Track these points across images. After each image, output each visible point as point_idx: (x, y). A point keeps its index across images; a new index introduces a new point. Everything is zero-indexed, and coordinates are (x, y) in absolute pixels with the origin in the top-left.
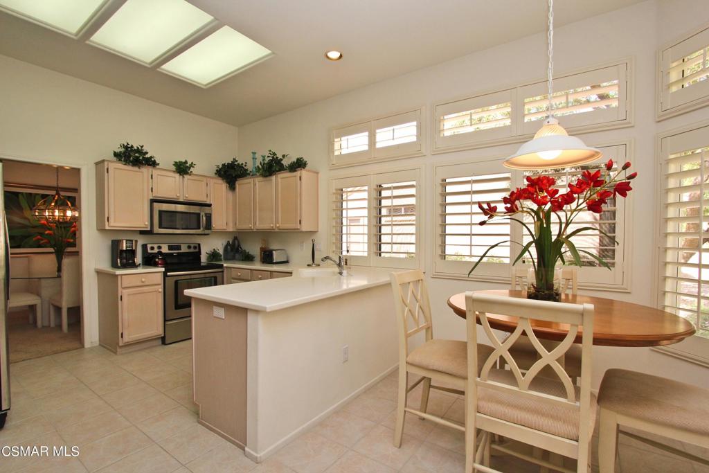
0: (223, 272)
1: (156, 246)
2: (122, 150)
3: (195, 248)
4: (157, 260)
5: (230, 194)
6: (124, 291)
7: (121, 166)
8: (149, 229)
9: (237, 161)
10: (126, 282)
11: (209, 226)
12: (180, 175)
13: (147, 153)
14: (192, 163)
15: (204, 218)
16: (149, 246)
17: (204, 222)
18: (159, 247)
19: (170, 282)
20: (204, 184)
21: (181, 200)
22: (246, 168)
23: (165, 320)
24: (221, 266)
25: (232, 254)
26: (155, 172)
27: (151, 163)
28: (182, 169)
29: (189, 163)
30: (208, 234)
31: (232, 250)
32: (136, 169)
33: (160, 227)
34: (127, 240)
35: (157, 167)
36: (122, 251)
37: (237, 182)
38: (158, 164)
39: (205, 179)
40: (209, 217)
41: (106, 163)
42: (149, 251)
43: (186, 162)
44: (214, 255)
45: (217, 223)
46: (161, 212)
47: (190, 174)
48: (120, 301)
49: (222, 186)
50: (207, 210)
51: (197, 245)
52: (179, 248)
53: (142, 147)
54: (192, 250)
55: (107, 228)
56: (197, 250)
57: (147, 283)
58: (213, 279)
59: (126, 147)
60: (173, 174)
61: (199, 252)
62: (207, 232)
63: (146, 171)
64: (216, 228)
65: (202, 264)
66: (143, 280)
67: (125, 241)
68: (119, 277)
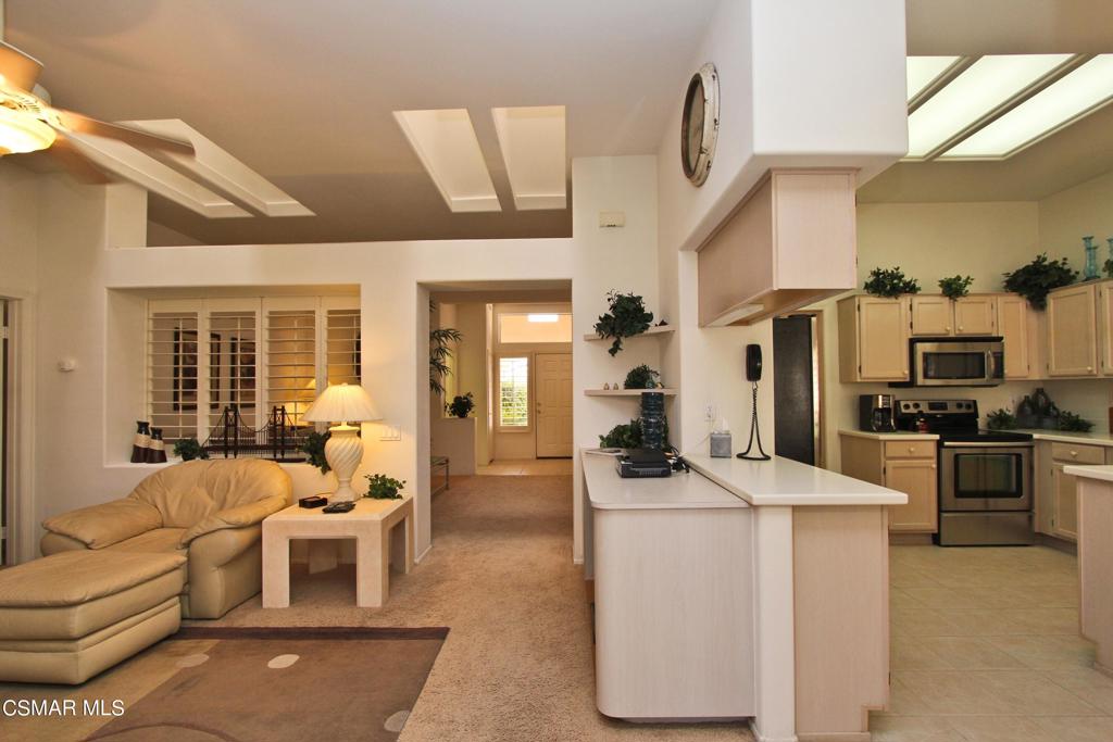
0: (1031, 447)
1: (911, 404)
2: (872, 279)
3: (969, 407)
4: (918, 423)
5: (1033, 317)
6: (888, 462)
7: (873, 299)
8: (908, 380)
9: (1045, 259)
10: (891, 450)
11: (999, 372)
12: (951, 298)
13: (903, 276)
14: (968, 278)
15: (992, 360)
16: (902, 404)
17: (993, 367)
18: (917, 406)
19: (947, 455)
20: (987, 306)
21: (952, 335)
22: (1066, 267)
23: (940, 511)
24: (1029, 437)
25: (1035, 418)
26: (916, 300)
27: (911, 289)
28: (953, 289)
29: (964, 278)
30: (996, 386)
31: (1034, 412)
32: (893, 300)
33: (926, 376)
34: (884, 396)
35: (919, 292)
36: (878, 409)
37: (1048, 296)
38: (919, 289)
39: (988, 299)
40: (1000, 359)
41: (857, 299)
42: (903, 411)
43: (959, 278)
44: (1000, 419)
45: (1012, 368)
46: (926, 356)
47: (965, 295)
48: (882, 476)
49: (1018, 305)
50: (994, 346)
51: (972, 404)
52: (943, 406)
53: (897, 269)
54: (963, 410)
55: (859, 380)
56: (972, 411)
57: (916, 455)
58: (1014, 458)
59: (876, 274)
60: (938, 299)
61: (976, 415)
62: (996, 381)
63: (904, 300)
64: (1010, 375)
65: (980, 433)
66: (912, 449)
67: (880, 397)
68: (882, 443)
